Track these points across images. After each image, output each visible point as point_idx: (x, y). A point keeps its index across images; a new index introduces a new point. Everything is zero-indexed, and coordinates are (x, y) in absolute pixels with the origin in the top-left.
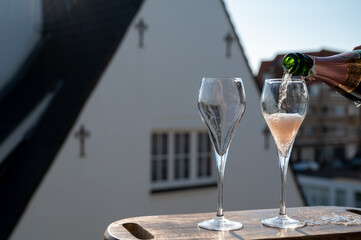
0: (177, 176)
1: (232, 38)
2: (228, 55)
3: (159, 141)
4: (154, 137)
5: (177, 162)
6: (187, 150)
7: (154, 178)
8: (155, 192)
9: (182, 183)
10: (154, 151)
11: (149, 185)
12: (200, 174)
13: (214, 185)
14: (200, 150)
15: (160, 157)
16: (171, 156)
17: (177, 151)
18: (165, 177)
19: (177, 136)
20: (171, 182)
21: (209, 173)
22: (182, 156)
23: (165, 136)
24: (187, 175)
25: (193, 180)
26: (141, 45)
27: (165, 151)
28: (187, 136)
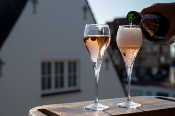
0: (56, 86)
1: (87, 9)
2: (85, 18)
3: (46, 67)
4: (43, 64)
5: (56, 78)
6: (62, 71)
7: (43, 88)
8: (44, 96)
9: (59, 90)
10: (43, 73)
11: (40, 92)
12: (70, 85)
13: (78, 91)
14: (70, 71)
15: (46, 76)
16: (53, 75)
17: (56, 72)
18: (49, 87)
19: (56, 64)
20: (53, 90)
21: (75, 84)
22: (59, 75)
23: (49, 64)
24: (62, 85)
25: (66, 88)
26: (35, 12)
27: (49, 72)
28: (62, 64)
